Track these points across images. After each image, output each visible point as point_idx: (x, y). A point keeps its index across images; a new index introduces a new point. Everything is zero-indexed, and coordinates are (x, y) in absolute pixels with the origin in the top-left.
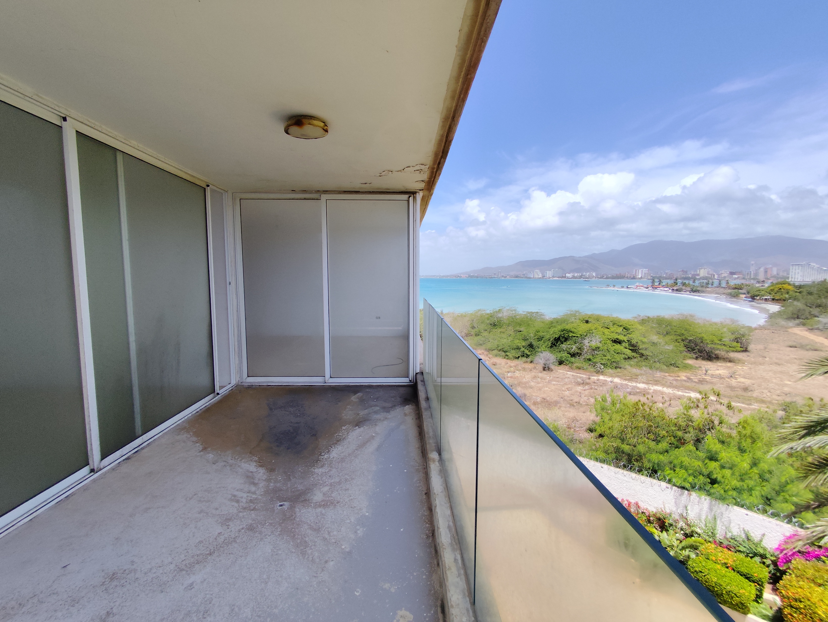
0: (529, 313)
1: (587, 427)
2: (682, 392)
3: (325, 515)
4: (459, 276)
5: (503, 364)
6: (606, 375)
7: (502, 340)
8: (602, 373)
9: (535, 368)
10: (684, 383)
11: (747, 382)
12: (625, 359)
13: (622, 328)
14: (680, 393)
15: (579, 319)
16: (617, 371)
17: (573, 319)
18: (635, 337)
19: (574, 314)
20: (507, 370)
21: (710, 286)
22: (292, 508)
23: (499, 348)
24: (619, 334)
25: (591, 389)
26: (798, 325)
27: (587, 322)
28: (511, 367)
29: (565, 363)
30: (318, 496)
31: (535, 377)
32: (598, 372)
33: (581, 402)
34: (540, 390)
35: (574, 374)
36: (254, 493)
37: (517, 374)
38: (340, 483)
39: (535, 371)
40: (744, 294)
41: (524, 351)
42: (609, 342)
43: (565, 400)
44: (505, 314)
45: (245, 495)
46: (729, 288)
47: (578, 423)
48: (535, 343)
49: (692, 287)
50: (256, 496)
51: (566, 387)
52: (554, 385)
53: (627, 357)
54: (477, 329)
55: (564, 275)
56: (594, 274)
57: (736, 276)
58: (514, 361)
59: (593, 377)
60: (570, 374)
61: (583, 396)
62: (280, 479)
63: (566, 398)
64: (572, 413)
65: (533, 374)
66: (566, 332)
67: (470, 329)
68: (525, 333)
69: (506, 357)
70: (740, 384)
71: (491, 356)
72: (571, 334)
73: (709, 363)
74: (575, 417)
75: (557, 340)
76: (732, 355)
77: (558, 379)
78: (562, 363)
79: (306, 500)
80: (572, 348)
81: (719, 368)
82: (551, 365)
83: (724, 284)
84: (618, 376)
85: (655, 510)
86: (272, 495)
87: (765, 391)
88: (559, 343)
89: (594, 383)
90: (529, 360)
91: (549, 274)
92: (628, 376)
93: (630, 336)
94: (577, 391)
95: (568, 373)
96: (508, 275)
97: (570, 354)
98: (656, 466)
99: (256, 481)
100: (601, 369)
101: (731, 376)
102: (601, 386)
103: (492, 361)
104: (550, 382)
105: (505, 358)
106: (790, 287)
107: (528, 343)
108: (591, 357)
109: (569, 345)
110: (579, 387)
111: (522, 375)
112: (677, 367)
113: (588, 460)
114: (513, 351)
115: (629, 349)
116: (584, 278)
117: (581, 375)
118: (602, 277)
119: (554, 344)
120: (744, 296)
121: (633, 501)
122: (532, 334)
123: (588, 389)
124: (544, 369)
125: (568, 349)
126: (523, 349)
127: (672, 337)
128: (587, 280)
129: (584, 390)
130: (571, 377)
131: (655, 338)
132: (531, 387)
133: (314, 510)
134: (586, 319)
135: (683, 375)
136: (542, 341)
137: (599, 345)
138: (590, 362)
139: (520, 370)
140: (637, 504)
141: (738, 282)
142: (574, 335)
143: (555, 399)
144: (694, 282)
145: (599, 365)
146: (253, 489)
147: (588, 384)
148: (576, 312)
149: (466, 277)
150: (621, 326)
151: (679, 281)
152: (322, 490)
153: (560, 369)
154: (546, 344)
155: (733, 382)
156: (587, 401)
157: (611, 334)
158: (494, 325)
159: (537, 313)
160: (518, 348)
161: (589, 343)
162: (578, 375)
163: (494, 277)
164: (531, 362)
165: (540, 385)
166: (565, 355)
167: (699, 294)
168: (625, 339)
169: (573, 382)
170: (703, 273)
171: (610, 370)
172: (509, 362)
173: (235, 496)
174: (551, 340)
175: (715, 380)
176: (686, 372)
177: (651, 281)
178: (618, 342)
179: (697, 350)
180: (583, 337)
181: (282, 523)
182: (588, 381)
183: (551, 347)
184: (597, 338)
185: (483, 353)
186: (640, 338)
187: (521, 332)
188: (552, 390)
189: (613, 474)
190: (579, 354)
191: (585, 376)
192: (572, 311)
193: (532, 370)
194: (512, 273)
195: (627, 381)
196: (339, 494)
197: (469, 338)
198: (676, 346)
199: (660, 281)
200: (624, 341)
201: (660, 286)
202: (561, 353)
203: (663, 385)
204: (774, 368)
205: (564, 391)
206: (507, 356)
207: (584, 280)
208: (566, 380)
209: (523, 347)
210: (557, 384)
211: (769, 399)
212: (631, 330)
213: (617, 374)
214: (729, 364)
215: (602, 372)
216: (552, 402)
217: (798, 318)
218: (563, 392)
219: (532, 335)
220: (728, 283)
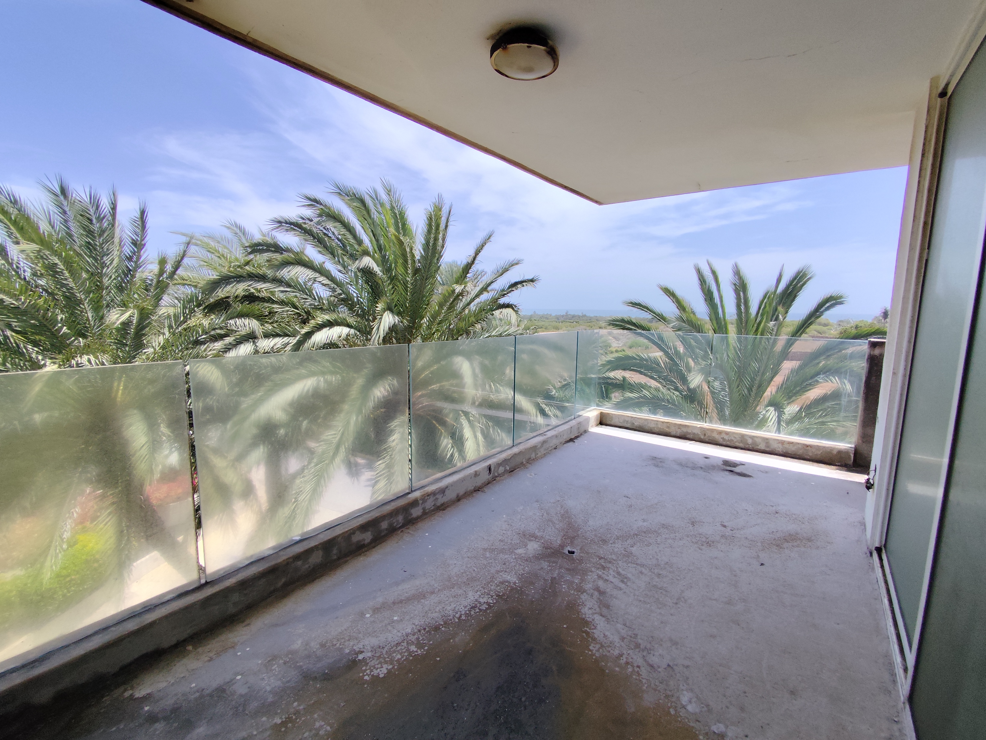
3: (537, 528)
22: (562, 546)
30: (533, 547)
36: (600, 577)
38: (502, 551)
45: (611, 578)
50: (597, 571)
62: (564, 586)
79: (547, 548)
86: (579, 567)
99: (596, 593)
133: (544, 536)
146: (600, 583)
152: (525, 552)
173: (622, 581)
181: (576, 536)
196: (512, 540)
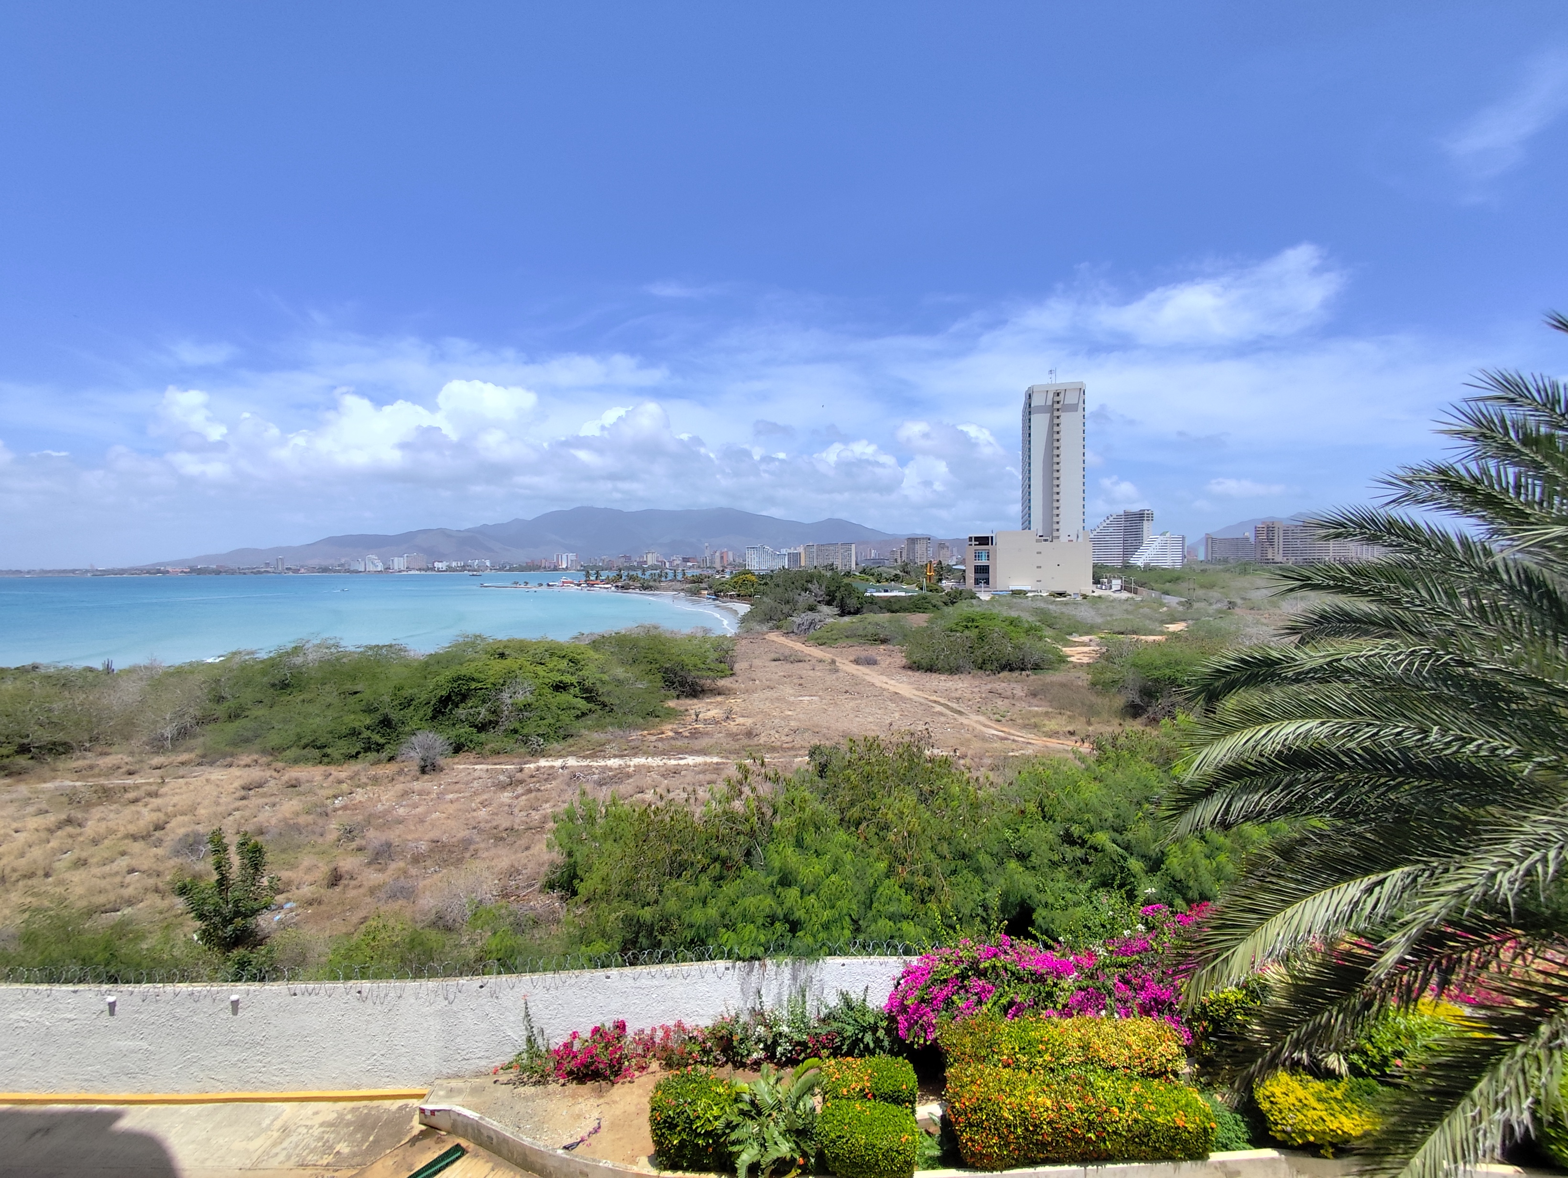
0: (371, 648)
1: (542, 880)
2: (675, 759)
4: (159, 571)
5: (318, 778)
6: (550, 756)
7: (311, 721)
8: (543, 754)
9: (400, 772)
10: (673, 742)
11: (749, 722)
12: (577, 717)
13: (565, 662)
14: (673, 762)
15: (487, 653)
16: (567, 744)
17: (470, 654)
18: (590, 674)
19: (472, 643)
20: (331, 792)
21: (663, 579)
23: (304, 741)
24: (563, 672)
25: (530, 791)
26: (771, 629)
27: (502, 655)
28: (340, 782)
29: (466, 748)
31: (405, 794)
32: (537, 753)
33: (516, 827)
34: (422, 821)
35: (490, 767)
37: (360, 796)
39: (402, 779)
40: (706, 589)
41: (369, 738)
42: (547, 691)
43: (481, 831)
44: (310, 657)
46: (686, 580)
47: (521, 877)
48: (395, 716)
49: (642, 581)
51: (479, 799)
52: (452, 802)
53: (579, 713)
54: (231, 703)
55: (430, 566)
56: (488, 563)
57: (690, 564)
58: (345, 766)
59: (527, 766)
60: (481, 770)
61: (516, 810)
63: (482, 825)
64: (504, 859)
65: (399, 787)
66: (464, 682)
67: (209, 705)
68: (367, 696)
69: (325, 759)
70: (740, 727)
71: (280, 765)
72: (473, 685)
73: (695, 701)
74: (512, 866)
75: (445, 701)
76: (721, 683)
77: (458, 786)
78: (461, 749)
80: (479, 714)
81: (709, 707)
82: (438, 757)
83: (679, 577)
84: (571, 754)
85: (710, 1023)
87: (773, 732)
88: (450, 707)
89: (533, 777)
90: (384, 755)
91: (399, 563)
92: (588, 750)
93: (580, 673)
94: (502, 805)
95: (476, 767)
96: (302, 567)
97: (476, 726)
98: (701, 931)
100: (539, 746)
101: (728, 718)
102: (546, 780)
103: (285, 778)
104: (440, 796)
105: (320, 763)
106: (753, 578)
107: (378, 717)
108: (517, 725)
109: (471, 707)
110: (506, 794)
111: (371, 795)
112: (656, 717)
113: (577, 972)
114: (341, 743)
115: (582, 698)
116: (469, 571)
117: (503, 767)
118: (502, 569)
119: (440, 712)
120: (706, 592)
121: (671, 1023)
122: (385, 697)
123: (523, 795)
124: (423, 770)
125: (470, 718)
126: (366, 734)
127: (642, 667)
128: (476, 572)
129: (517, 797)
130: (484, 776)
131: (620, 672)
132: (400, 821)
134: (500, 651)
135: (668, 730)
136: (412, 708)
137: (530, 698)
138: (517, 736)
139: (366, 784)
140: (679, 1025)
141: (697, 572)
142: (479, 685)
143: (463, 834)
144: (643, 574)
145: (534, 739)
147: (521, 782)
148: (476, 636)
149: (182, 572)
150: (564, 657)
151: (624, 573)
153: (457, 763)
154: (421, 713)
155: (732, 726)
156: (528, 821)
157: (549, 675)
158: (284, 686)
159: (391, 646)
160: (354, 733)
161: (511, 697)
162: (498, 766)
163: (268, 572)
164: (391, 759)
165: (419, 810)
166: (465, 730)
167: (652, 592)
168: (574, 679)
169: (489, 785)
170: (651, 560)
171: (555, 744)
172: (332, 772)
174: (432, 703)
175: (710, 728)
176: (670, 723)
177: (584, 573)
178: (562, 688)
179: (677, 684)
180: (498, 688)
182: (519, 776)
183: (433, 718)
184: (526, 685)
185: (256, 761)
186: (598, 676)
187: (358, 695)
188: (451, 814)
189: (631, 981)
190: (493, 724)
191: (512, 767)
192: (468, 637)
193: (396, 777)
194: (315, 562)
195: (589, 760)
197: (209, 727)
198: (651, 681)
199: (597, 573)
200: (572, 684)
201: (598, 581)
202: (457, 726)
203: (646, 754)
204: (769, 694)
205: (475, 810)
206: (328, 756)
207: (471, 573)
208: (475, 784)
209: (368, 729)
210: (458, 799)
211: (779, 744)
212: (583, 663)
213: (570, 750)
214: (719, 699)
215: (542, 751)
216: (456, 844)
217: (771, 619)
218: (475, 814)
219: (387, 698)
220: (684, 574)
